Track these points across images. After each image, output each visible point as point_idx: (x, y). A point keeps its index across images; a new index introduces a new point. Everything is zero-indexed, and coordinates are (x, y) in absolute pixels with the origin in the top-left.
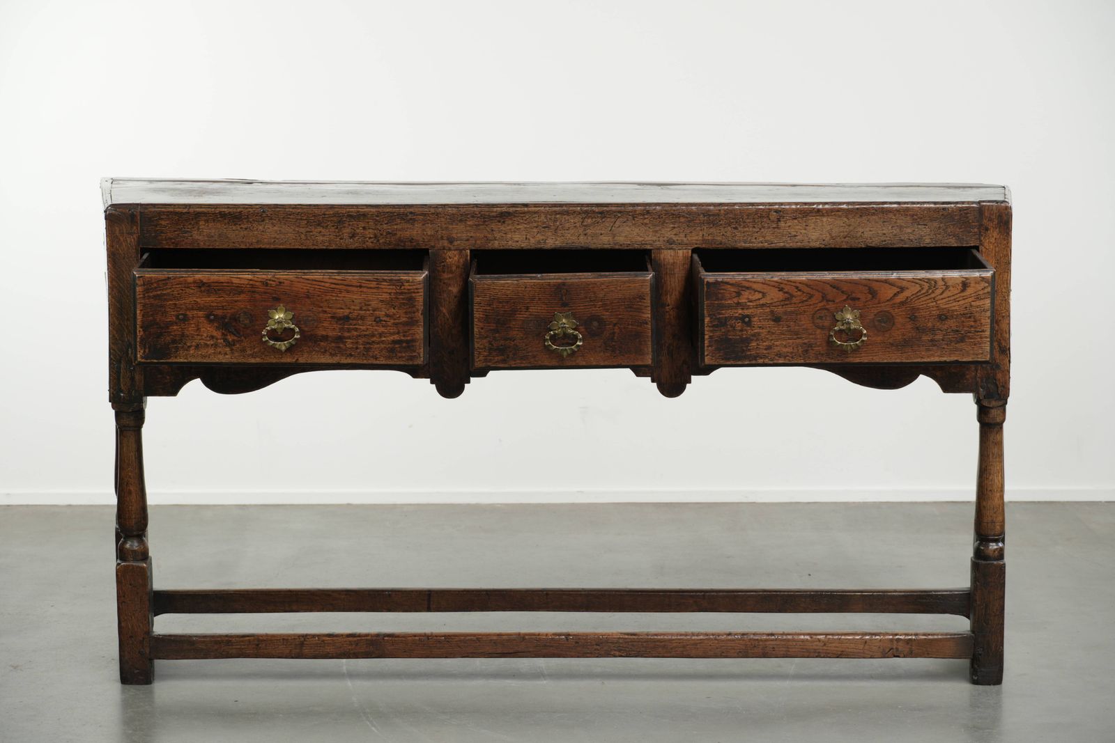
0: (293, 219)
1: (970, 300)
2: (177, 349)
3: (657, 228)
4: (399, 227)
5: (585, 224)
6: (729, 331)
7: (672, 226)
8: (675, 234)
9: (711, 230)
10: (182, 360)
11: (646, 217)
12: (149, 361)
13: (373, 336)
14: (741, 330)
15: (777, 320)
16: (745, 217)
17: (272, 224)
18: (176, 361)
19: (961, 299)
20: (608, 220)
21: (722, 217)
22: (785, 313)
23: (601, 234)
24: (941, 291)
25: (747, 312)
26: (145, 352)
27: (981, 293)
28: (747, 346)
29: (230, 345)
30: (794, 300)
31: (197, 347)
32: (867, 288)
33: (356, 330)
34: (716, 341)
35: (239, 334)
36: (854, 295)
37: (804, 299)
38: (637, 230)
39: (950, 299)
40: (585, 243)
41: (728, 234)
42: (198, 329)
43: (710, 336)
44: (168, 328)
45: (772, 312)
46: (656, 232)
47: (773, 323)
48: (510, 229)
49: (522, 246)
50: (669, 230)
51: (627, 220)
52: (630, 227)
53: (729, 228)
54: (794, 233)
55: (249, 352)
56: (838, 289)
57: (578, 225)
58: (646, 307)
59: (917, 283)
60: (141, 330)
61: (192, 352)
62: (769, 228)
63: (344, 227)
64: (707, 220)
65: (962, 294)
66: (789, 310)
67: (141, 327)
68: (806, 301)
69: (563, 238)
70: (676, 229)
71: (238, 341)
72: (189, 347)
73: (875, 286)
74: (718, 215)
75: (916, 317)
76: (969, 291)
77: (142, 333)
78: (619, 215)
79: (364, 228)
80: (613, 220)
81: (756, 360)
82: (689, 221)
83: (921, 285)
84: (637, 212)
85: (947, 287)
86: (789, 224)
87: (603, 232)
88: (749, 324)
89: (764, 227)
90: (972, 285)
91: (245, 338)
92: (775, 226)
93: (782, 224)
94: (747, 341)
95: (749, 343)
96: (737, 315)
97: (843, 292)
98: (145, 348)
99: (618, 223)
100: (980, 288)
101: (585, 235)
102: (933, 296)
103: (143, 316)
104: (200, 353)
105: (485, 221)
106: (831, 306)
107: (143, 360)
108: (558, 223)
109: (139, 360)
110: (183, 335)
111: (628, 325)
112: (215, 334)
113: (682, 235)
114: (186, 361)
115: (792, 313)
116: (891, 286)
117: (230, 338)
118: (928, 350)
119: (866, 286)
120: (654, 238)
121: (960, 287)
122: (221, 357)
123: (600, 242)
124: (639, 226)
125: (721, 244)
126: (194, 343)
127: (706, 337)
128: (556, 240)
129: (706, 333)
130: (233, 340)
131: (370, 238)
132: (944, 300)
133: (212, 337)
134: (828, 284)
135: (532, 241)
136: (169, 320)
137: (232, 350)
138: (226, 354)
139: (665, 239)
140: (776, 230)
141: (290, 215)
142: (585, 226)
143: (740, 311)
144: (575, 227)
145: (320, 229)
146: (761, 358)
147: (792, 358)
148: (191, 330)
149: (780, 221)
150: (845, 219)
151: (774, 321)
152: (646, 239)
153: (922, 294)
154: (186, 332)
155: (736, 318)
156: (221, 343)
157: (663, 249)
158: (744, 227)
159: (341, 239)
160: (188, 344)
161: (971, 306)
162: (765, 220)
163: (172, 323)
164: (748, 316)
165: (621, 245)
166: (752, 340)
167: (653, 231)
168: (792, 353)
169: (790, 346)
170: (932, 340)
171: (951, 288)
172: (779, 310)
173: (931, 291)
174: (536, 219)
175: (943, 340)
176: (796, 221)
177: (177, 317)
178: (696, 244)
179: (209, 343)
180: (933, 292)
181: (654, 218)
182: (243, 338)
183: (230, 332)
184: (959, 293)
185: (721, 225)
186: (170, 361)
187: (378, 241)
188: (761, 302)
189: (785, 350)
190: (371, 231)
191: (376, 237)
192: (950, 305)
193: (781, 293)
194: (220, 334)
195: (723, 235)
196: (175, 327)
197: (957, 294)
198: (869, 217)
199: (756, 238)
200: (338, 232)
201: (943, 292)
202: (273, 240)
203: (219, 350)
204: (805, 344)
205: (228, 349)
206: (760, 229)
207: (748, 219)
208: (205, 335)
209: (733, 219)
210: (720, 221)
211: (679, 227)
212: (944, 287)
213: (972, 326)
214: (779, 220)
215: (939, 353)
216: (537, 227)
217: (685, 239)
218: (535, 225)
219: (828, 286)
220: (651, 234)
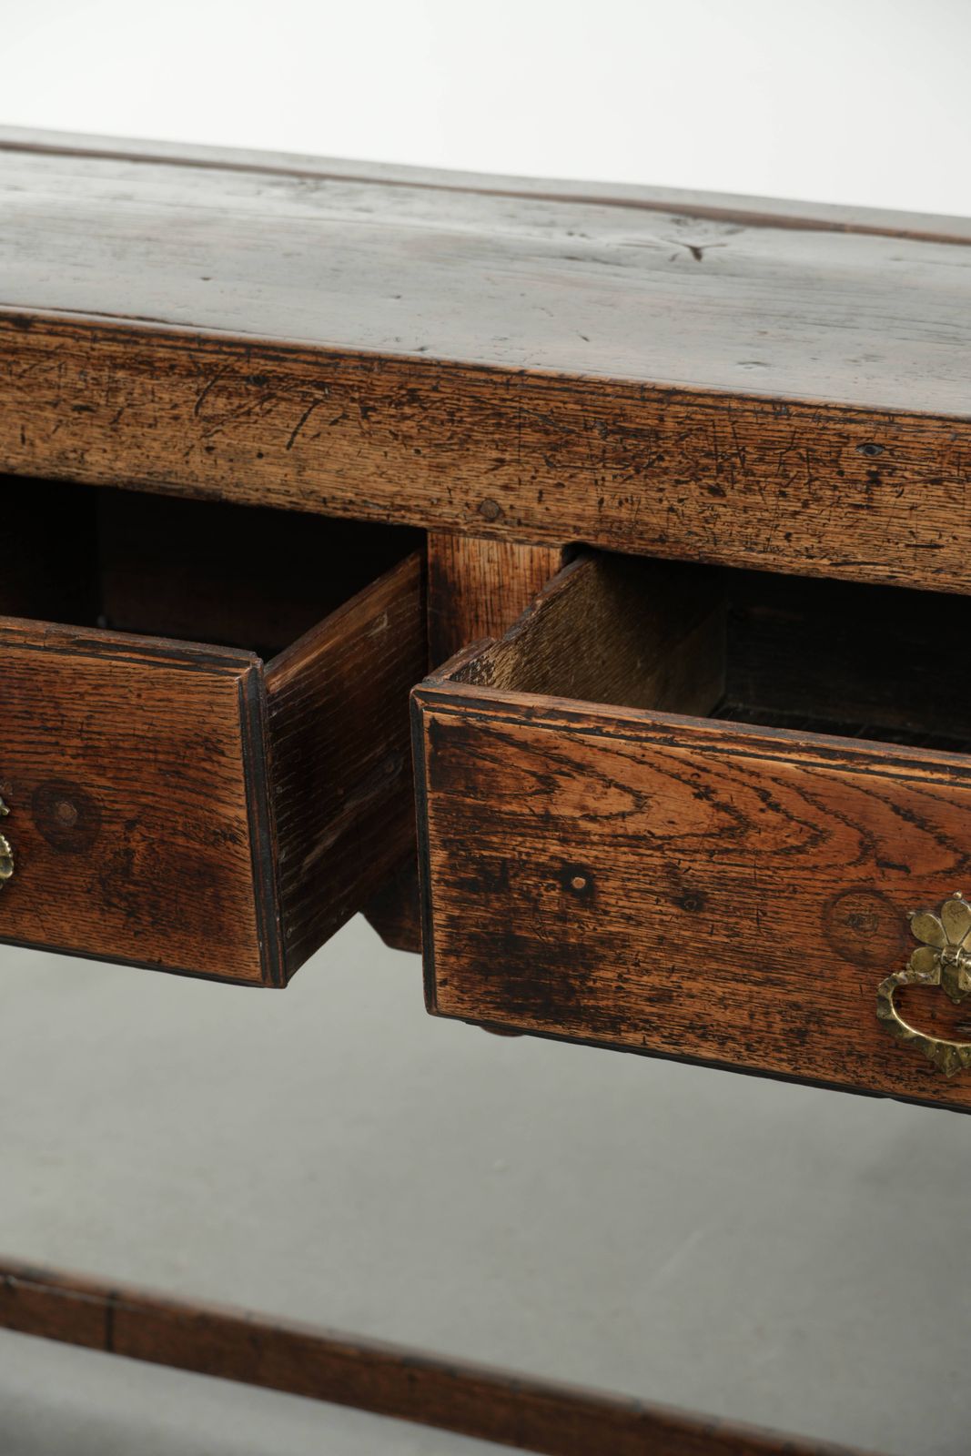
3: (445, 458)
5: (207, 411)
7: (495, 454)
8: (506, 488)
9: (631, 487)
11: (407, 410)
16: (753, 455)
20: (283, 406)
21: (669, 445)
23: (260, 455)
38: (376, 455)
40: (208, 479)
41: (690, 508)
46: (441, 468)
49: (12, 462)
50: (484, 467)
51: (345, 416)
52: (353, 442)
53: (693, 485)
54: (932, 536)
57: (184, 411)
62: (837, 503)
64: (615, 450)
69: (138, 451)
70: (511, 470)
74: (656, 434)
78: (318, 394)
80: (297, 409)
82: (555, 448)
84: (378, 392)
86: (909, 499)
87: (265, 448)
89: (819, 499)
92: (858, 498)
93: (885, 496)
99: (312, 424)
101: (209, 449)
108: (121, 399)
113: (529, 493)
120: (435, 492)
123: (258, 481)
124: (383, 442)
125: (662, 540)
128: (117, 458)
135: (43, 449)
139: (471, 498)
140: (863, 514)
142: (207, 419)
144: (176, 418)
149: (879, 483)
152: (409, 491)
157: (465, 533)
158: (747, 490)
162: (824, 471)
165: (325, 501)
167: (430, 467)
174: (53, 376)
176: (940, 491)
178: (577, 530)
181: (433, 420)
185: (665, 471)
195: (671, 509)
199: (788, 537)
206: (806, 505)
207: (761, 460)
209: (708, 455)
210: (661, 458)
211: (518, 461)
214: (875, 480)
216: (55, 405)
217: (538, 508)
218: (50, 395)
220: (424, 473)
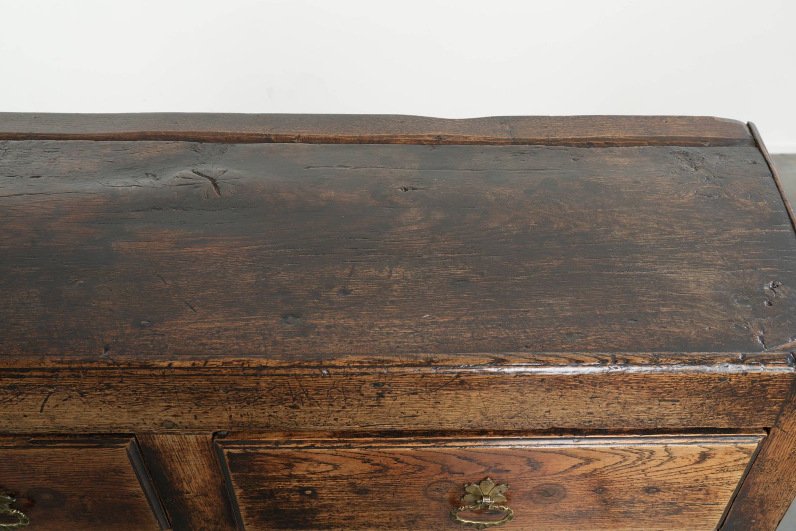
1: (709, 471)
3: (136, 408)
7: (165, 404)
8: (175, 416)
9: (246, 410)
11: (108, 392)
14: (301, 502)
16: (312, 392)
19: (693, 470)
20: (30, 397)
21: (264, 393)
22: (376, 485)
23: (25, 416)
24: (659, 462)
25: (309, 485)
27: (730, 464)
28: (313, 517)
32: (526, 459)
34: (258, 512)
37: (410, 471)
38: (96, 410)
39: (670, 471)
41: (281, 414)
43: (248, 508)
45: (352, 484)
46: (135, 412)
47: (355, 495)
50: (159, 409)
51: (70, 397)
52: (79, 406)
53: (280, 406)
56: (472, 460)
59: (618, 454)
62: (361, 406)
64: (234, 397)
65: (696, 466)
66: (382, 482)
73: (539, 457)
75: (604, 490)
76: (711, 462)
78: (51, 390)
80: (40, 397)
82: (199, 399)
83: (623, 456)
84: (87, 386)
85: (671, 458)
86: (399, 401)
87: (26, 413)
88: (314, 495)
89: (351, 405)
90: (718, 456)
92: (372, 403)
93: (387, 401)
94: (314, 512)
95: (316, 514)
96: (291, 488)
97: (479, 464)
99: (52, 401)
100: (731, 460)
102: (643, 467)
113: (189, 417)
115: (387, 485)
116: (568, 458)
119: (524, 457)
121: (695, 457)
123: (29, 426)
124: (97, 405)
125: (268, 426)
134: (454, 455)
139: (156, 421)
140: (375, 408)
143: (297, 485)
149: (383, 397)
152: (119, 421)
153: (621, 467)
155: (291, 492)
157: (156, 434)
158: (311, 405)
161: (707, 478)
164: (309, 488)
166: (321, 511)
167: (129, 412)
169: (385, 516)
171: (677, 460)
172: (365, 482)
173: (640, 462)
176: (416, 397)
178: (219, 427)
180: (644, 463)
181: (124, 394)
184: (691, 465)
185: (264, 402)
188: (332, 474)
192: (669, 478)
193: (367, 465)
195: (270, 416)
197: (686, 466)
198: (564, 391)
199: (336, 419)
201: (661, 464)
206: (344, 408)
207: (317, 394)
209: (287, 394)
210: (260, 398)
211: (179, 406)
212: (666, 459)
213: (700, 499)
214: (381, 396)
217: (195, 421)
219: (454, 458)
220: (126, 414)
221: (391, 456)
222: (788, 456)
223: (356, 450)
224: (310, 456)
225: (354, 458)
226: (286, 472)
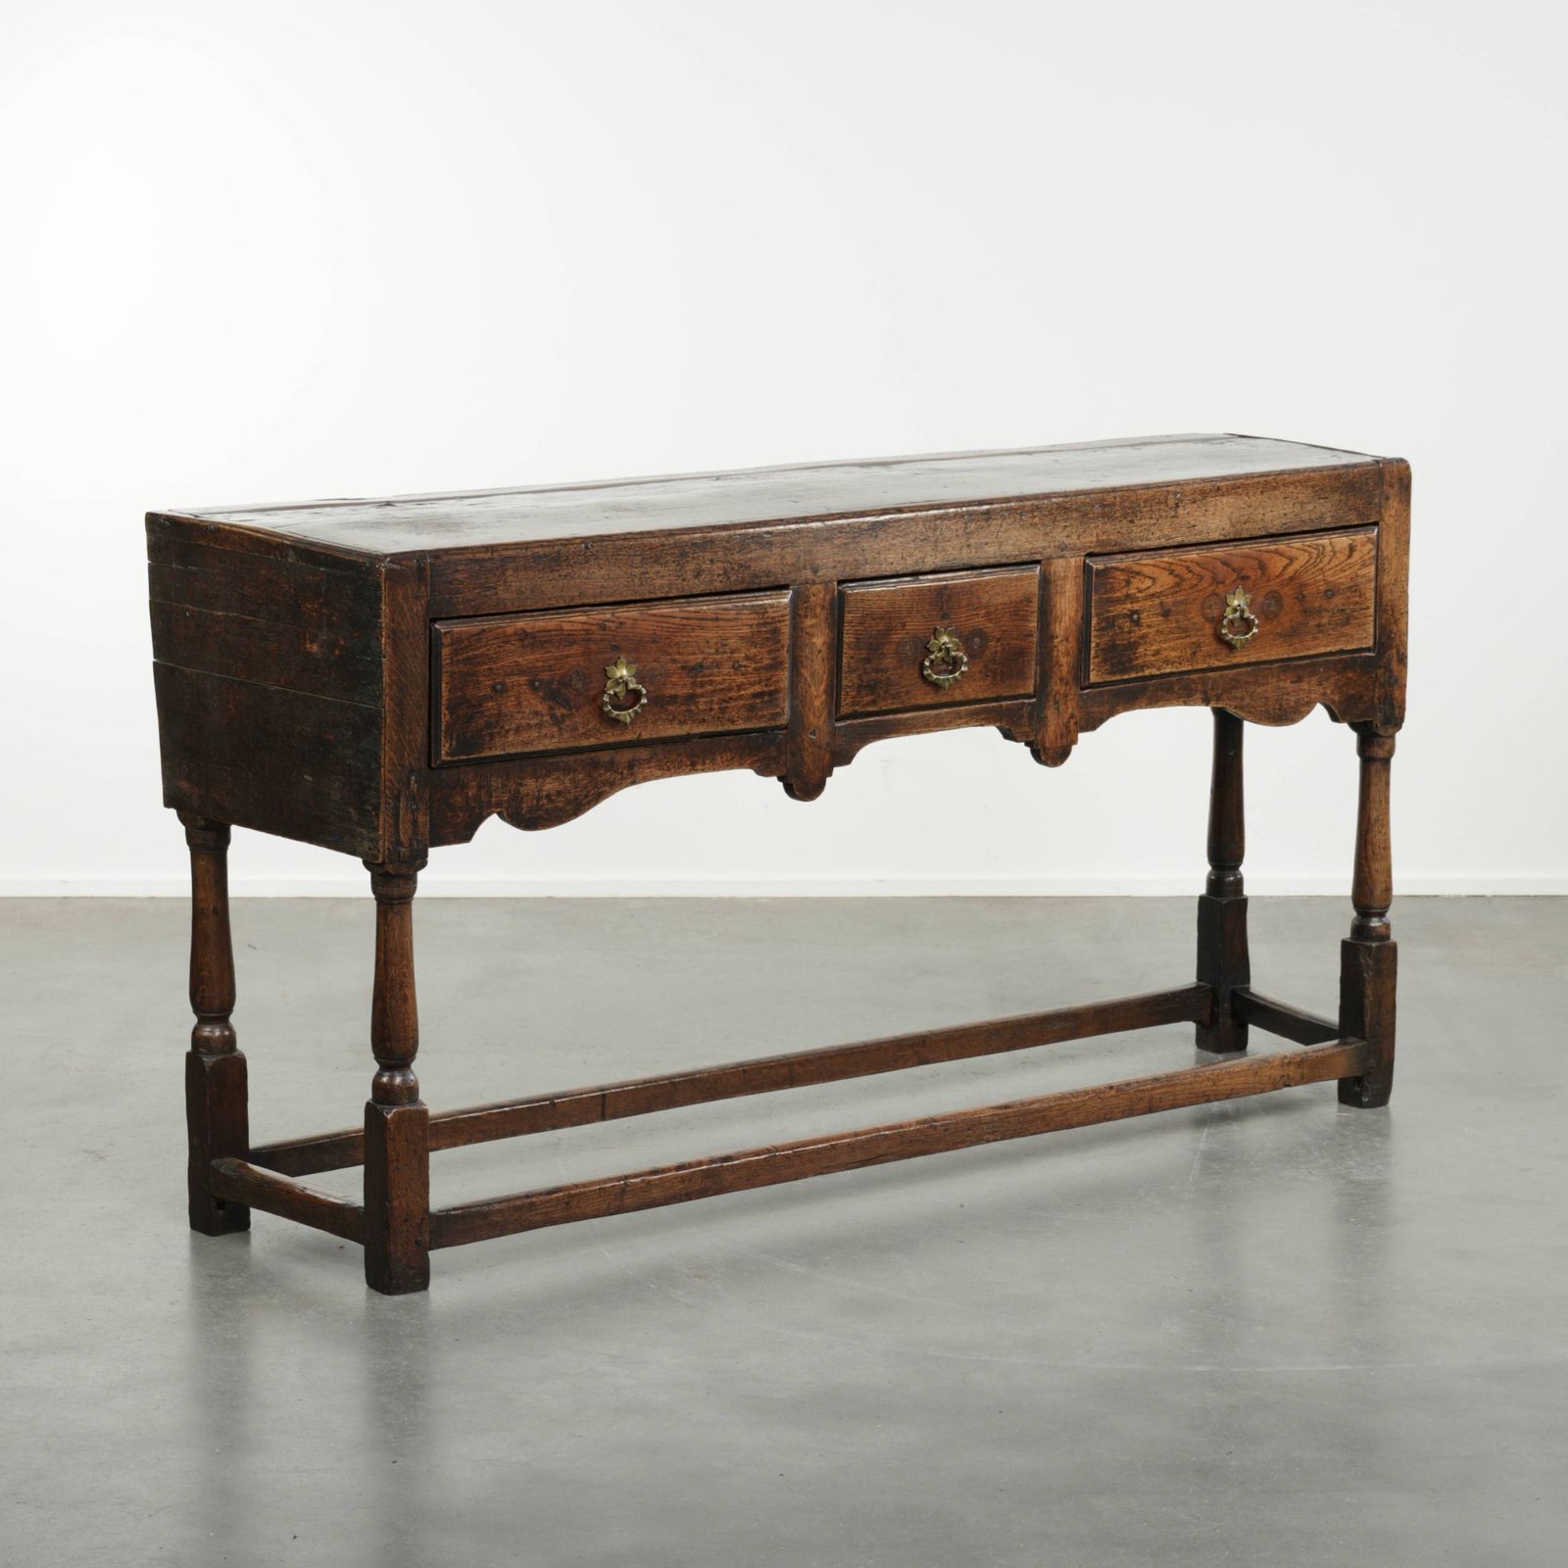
0: (624, 555)
1: (1357, 567)
2: (492, 736)
3: (1048, 530)
4: (753, 555)
5: (969, 530)
6: (1117, 634)
7: (1064, 524)
8: (1067, 536)
9: (1107, 526)
10: (498, 753)
11: (1035, 514)
12: (456, 758)
13: (730, 689)
14: (1130, 632)
15: (1166, 614)
16: (1142, 505)
17: (599, 565)
18: (493, 754)
19: (1348, 567)
20: (995, 522)
21: (1117, 507)
22: (1175, 603)
23: (986, 544)
24: (1328, 558)
25: (1136, 606)
26: (451, 745)
27: (1366, 558)
28: (1135, 651)
29: (557, 721)
30: (1186, 585)
31: (518, 730)
32: (1257, 562)
33: (711, 682)
34: (1102, 648)
35: (568, 704)
36: (1244, 573)
37: (1195, 582)
38: (1026, 535)
39: (1337, 569)
40: (968, 558)
41: (1124, 530)
42: (519, 704)
43: (1096, 644)
44: (480, 705)
45: (1161, 603)
46: (1046, 534)
47: (1162, 619)
48: (884, 547)
49: (898, 569)
51: (1015, 521)
52: (1020, 530)
53: (1125, 521)
54: (1193, 523)
55: (581, 731)
56: (1228, 566)
57: (960, 532)
58: (1032, 612)
60: (447, 712)
61: (510, 739)
62: (1167, 517)
63: (688, 562)
64: (1101, 513)
65: (1348, 562)
66: (1179, 599)
67: (447, 709)
68: (1196, 585)
69: (944, 551)
70: (1068, 529)
71: (567, 716)
72: (508, 731)
74: (1114, 504)
75: (1303, 596)
76: (1356, 556)
77: (448, 717)
79: (712, 561)
80: (999, 522)
81: (1143, 671)
82: (1083, 517)
83: (1310, 553)
84: (1026, 509)
85: (1335, 552)
86: (1188, 510)
87: (987, 540)
88: (1137, 623)
89: (1161, 517)
90: (1358, 548)
91: (577, 710)
92: (1173, 514)
93: (1181, 511)
94: (1134, 646)
95: (1137, 647)
96: (1125, 611)
97: (1233, 570)
98: (451, 740)
99: (1004, 527)
100: (1366, 553)
101: (969, 546)
102: (1321, 566)
103: (450, 691)
104: (520, 738)
105: (855, 537)
106: (1220, 589)
107: (449, 758)
108: (938, 533)
109: (444, 758)
110: (499, 714)
111: (1013, 639)
112: (539, 708)
113: (1075, 537)
114: (502, 753)
115: (1182, 602)
117: (559, 712)
118: (1315, 638)
119: (1257, 559)
120: (1045, 544)
121: (1347, 552)
122: (546, 742)
123: (986, 554)
124: (1028, 528)
125: (1116, 545)
126: (513, 725)
127: (1093, 645)
128: (937, 557)
129: (1093, 639)
130: (563, 715)
131: (719, 575)
132: (1332, 571)
133: (536, 713)
134: (1220, 560)
136: (482, 694)
137: (560, 729)
138: (553, 737)
139: (1057, 543)
140: (1175, 519)
141: (620, 550)
142: (967, 533)
143: (1129, 606)
144: (957, 536)
145: (657, 568)
146: (1148, 668)
147: (1180, 664)
148: (510, 705)
150: (1246, 498)
151: (1163, 615)
154: (504, 710)
155: (1125, 616)
156: (547, 721)
157: (1053, 559)
158: (1141, 519)
159: (684, 580)
160: (507, 727)
161: (1357, 574)
162: (1163, 506)
163: (486, 698)
164: (1136, 612)
165: (1008, 557)
166: (1140, 644)
167: (1043, 534)
168: (1180, 657)
169: (1178, 648)
170: (1319, 625)
171: (1338, 555)
172: (1169, 600)
174: (914, 529)
175: (1329, 624)
176: (1195, 505)
177: (493, 688)
179: (531, 722)
180: (1321, 561)
181: (1043, 515)
182: (574, 710)
183: (558, 703)
184: (1346, 558)
185: (1117, 518)
186: (483, 755)
187: (729, 578)
188: (1151, 591)
189: (1173, 654)
190: (719, 564)
191: (725, 572)
193: (1171, 576)
194: (546, 708)
195: (1119, 532)
196: (490, 704)
197: (1345, 560)
199: (1153, 533)
200: (680, 571)
201: (1333, 559)
202: (599, 591)
203: (544, 732)
204: (1193, 643)
205: (555, 729)
206: (1158, 520)
207: (1145, 507)
208: (528, 711)
209: (1130, 508)
210: (1115, 512)
211: (1072, 525)
212: (1332, 554)
213: (1357, 603)
214: (1177, 506)
215: (1324, 642)
216: (914, 541)
217: (1078, 541)
218: (912, 537)
219: (1220, 563)
220: (1041, 537)
221: (1184, 564)
222: (1394, 552)
223: (1166, 559)
224: (1141, 568)
225: (1164, 568)
226: (1124, 591)
